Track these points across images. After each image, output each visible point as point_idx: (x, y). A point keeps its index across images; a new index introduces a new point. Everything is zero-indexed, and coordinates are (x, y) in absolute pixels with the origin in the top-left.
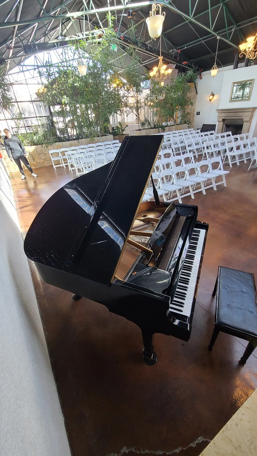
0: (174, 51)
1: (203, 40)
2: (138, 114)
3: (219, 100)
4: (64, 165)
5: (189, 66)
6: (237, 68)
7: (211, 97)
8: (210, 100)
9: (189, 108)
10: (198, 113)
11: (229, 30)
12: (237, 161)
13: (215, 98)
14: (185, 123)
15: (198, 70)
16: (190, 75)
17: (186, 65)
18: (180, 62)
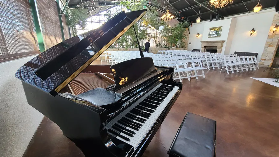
0: (177, 12)
1: (192, 7)
2: (155, 40)
3: (202, 37)
4: (107, 60)
5: (185, 20)
6: (212, 21)
7: (198, 35)
8: (197, 37)
9: (184, 40)
10: (190, 43)
11: (206, 3)
12: (213, 67)
13: (200, 36)
14: (182, 47)
15: (190, 22)
16: (185, 23)
17: (183, 19)
18: (180, 17)
